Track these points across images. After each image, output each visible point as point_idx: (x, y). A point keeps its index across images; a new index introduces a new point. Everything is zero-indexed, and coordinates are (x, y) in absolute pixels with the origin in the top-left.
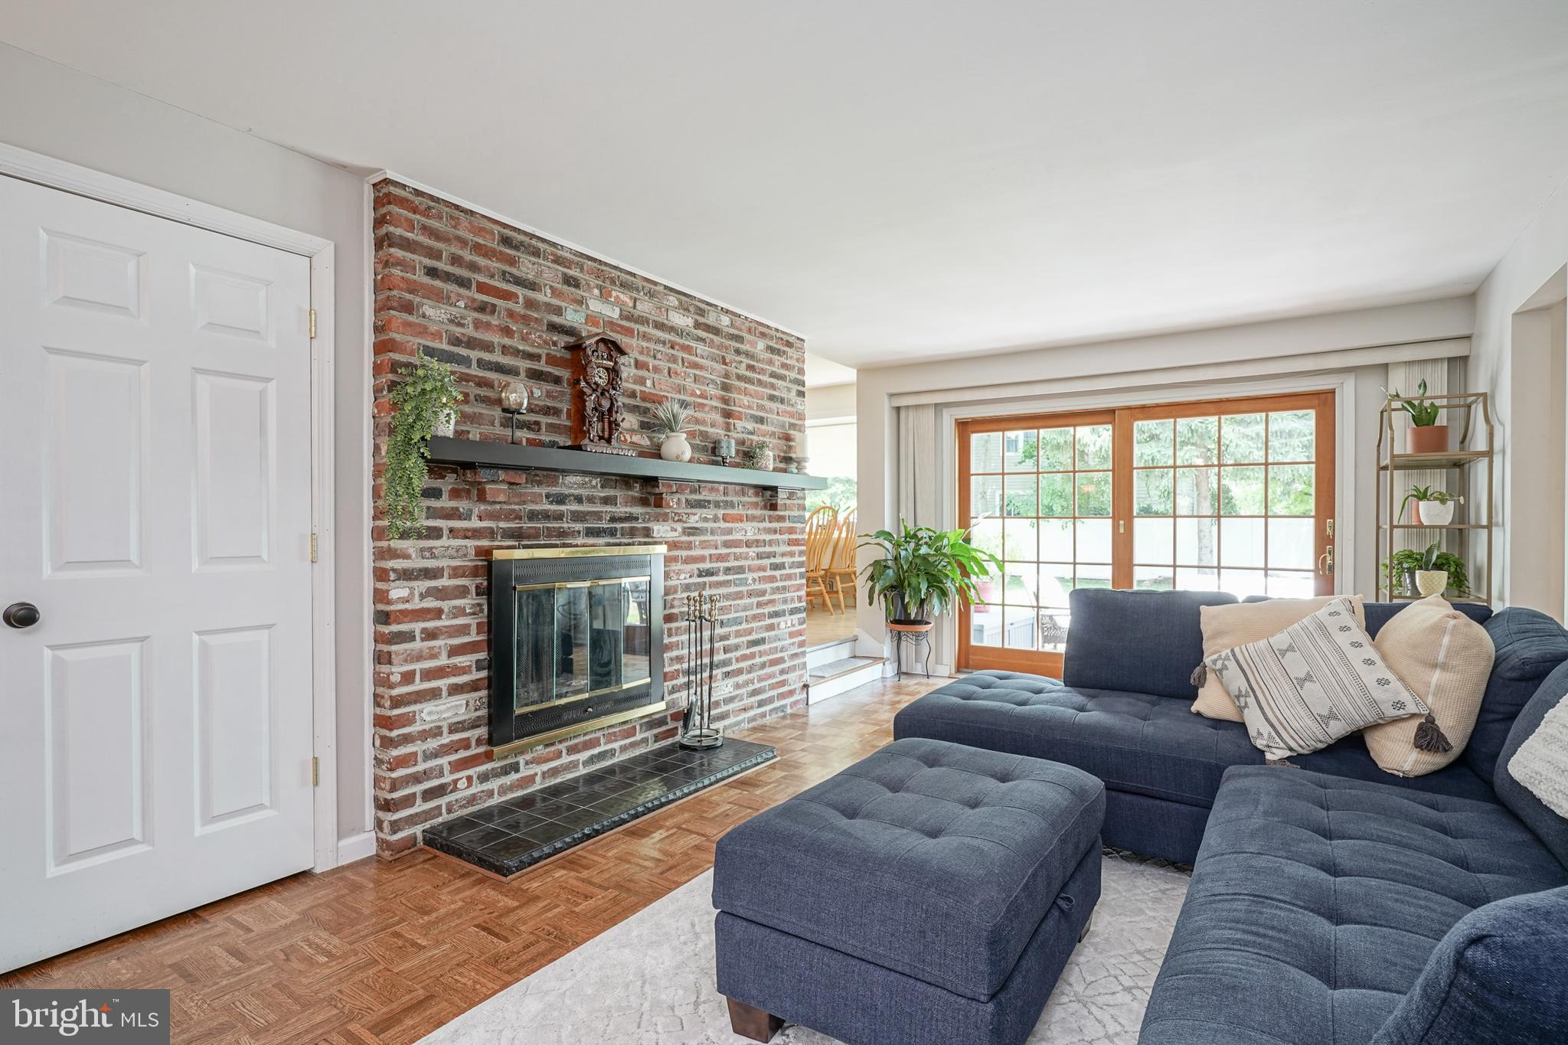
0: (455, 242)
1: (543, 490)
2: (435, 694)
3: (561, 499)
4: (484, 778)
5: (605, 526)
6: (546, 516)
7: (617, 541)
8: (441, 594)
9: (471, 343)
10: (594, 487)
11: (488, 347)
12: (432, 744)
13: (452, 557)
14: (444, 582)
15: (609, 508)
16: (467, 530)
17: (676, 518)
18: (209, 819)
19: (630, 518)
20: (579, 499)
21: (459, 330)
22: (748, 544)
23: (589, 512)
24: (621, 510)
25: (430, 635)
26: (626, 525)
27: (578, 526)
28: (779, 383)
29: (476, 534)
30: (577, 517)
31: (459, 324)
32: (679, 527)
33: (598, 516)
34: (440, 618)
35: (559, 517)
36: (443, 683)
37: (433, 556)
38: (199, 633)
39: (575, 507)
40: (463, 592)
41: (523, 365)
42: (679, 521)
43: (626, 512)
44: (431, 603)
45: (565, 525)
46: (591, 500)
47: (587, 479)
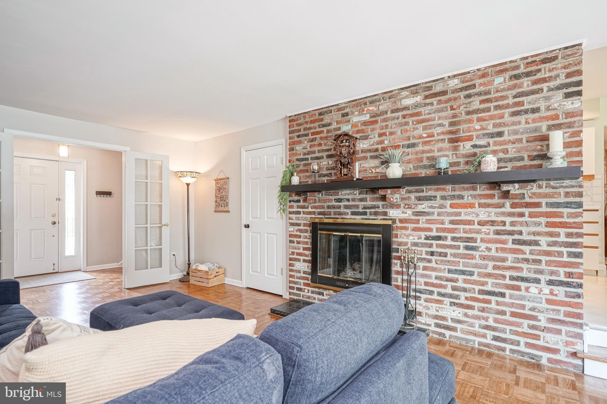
0: (305, 124)
1: (333, 198)
2: (299, 260)
3: (340, 200)
4: (313, 292)
5: (361, 211)
6: (334, 207)
7: (368, 217)
8: (301, 231)
9: (309, 153)
10: (355, 195)
11: (314, 152)
12: (298, 275)
13: (303, 220)
14: (302, 227)
15: (363, 203)
16: (307, 212)
17: (407, 207)
18: (268, 274)
19: (374, 207)
20: (348, 200)
21: (306, 150)
23: (353, 205)
24: (369, 203)
25: (298, 243)
26: (373, 210)
27: (349, 211)
29: (310, 213)
30: (346, 207)
31: (306, 148)
32: (409, 212)
33: (357, 207)
34: (300, 238)
35: (339, 207)
36: (302, 258)
37: (299, 220)
38: (267, 233)
39: (347, 203)
40: (306, 231)
41: (325, 154)
42: (410, 208)
43: (372, 205)
44: (298, 233)
45: (342, 211)
46: (353, 200)
47: (352, 192)
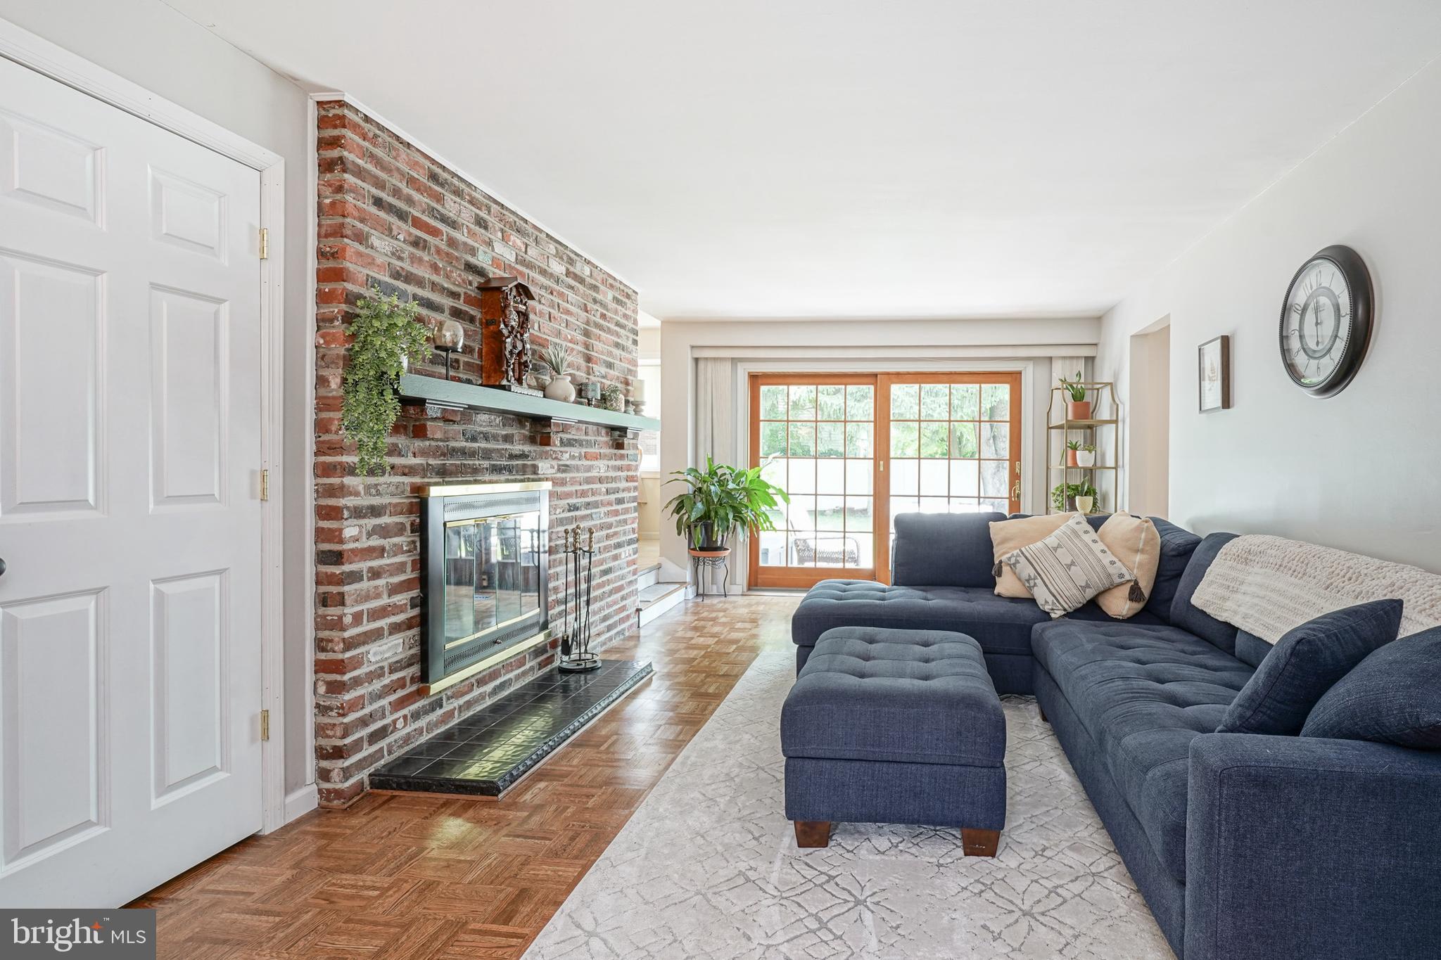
0: (396, 174)
1: (461, 428)
2: (377, 635)
3: (474, 437)
4: (416, 716)
5: (505, 463)
6: (463, 452)
7: (513, 478)
8: (383, 532)
9: (409, 278)
10: (497, 425)
11: (420, 282)
12: (377, 685)
13: (393, 495)
14: (386, 520)
15: (508, 446)
16: (405, 466)
17: (554, 456)
18: (164, 788)
19: (523, 456)
20: (486, 437)
21: (399, 263)
22: (600, 480)
23: (494, 450)
24: (517, 448)
25: (375, 574)
26: (520, 462)
27: (486, 464)
28: (621, 331)
29: (408, 471)
30: (486, 454)
31: (400, 258)
32: (555, 463)
33: (500, 453)
34: (382, 557)
35: (473, 454)
36: (383, 623)
37: (378, 494)
38: (155, 581)
39: (483, 445)
40: (400, 530)
41: (447, 302)
42: (556, 458)
43: (520, 450)
44: (375, 542)
45: (477, 462)
46: (495, 437)
47: (493, 417)
